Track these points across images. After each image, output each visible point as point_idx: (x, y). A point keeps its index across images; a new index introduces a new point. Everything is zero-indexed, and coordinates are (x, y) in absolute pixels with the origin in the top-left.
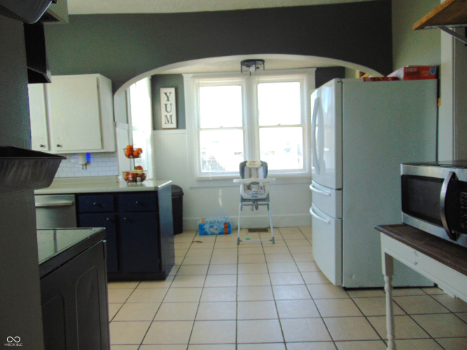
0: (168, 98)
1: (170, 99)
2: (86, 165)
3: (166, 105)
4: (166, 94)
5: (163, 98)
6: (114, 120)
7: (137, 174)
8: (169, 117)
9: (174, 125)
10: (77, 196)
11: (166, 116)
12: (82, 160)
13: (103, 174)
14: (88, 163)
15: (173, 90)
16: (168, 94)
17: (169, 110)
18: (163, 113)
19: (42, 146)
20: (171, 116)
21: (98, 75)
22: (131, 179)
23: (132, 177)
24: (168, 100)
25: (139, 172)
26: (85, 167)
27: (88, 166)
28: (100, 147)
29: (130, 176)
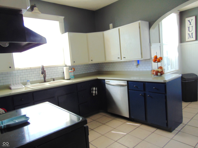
0: (190, 23)
1: (191, 24)
2: (138, 65)
3: (189, 27)
4: (189, 21)
5: (187, 24)
6: (150, 43)
7: (158, 71)
8: (190, 34)
9: (194, 39)
10: (128, 81)
11: (189, 34)
12: (135, 64)
13: (145, 70)
14: (138, 64)
15: (194, 18)
16: (190, 21)
17: (190, 30)
18: (187, 32)
19: (118, 58)
20: (192, 33)
21: (140, 21)
22: (155, 74)
23: (155, 73)
24: (190, 24)
25: (160, 70)
26: (137, 66)
27: (138, 66)
28: (141, 58)
29: (154, 72)
